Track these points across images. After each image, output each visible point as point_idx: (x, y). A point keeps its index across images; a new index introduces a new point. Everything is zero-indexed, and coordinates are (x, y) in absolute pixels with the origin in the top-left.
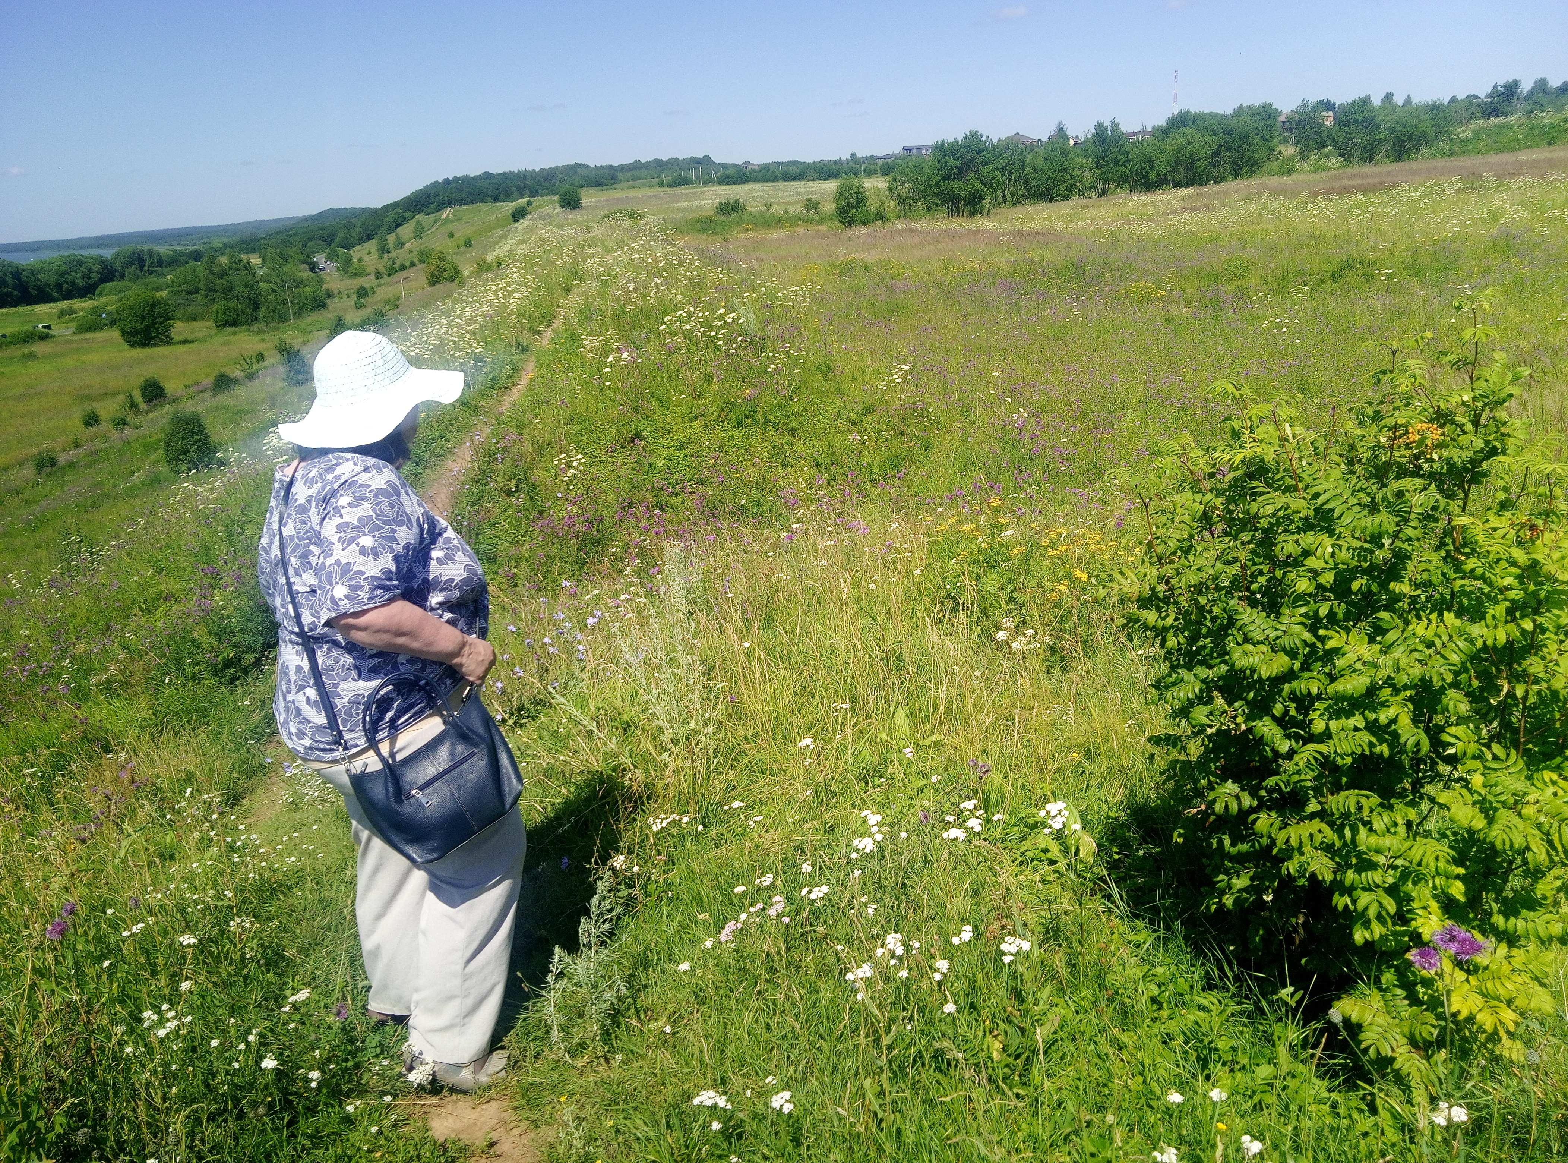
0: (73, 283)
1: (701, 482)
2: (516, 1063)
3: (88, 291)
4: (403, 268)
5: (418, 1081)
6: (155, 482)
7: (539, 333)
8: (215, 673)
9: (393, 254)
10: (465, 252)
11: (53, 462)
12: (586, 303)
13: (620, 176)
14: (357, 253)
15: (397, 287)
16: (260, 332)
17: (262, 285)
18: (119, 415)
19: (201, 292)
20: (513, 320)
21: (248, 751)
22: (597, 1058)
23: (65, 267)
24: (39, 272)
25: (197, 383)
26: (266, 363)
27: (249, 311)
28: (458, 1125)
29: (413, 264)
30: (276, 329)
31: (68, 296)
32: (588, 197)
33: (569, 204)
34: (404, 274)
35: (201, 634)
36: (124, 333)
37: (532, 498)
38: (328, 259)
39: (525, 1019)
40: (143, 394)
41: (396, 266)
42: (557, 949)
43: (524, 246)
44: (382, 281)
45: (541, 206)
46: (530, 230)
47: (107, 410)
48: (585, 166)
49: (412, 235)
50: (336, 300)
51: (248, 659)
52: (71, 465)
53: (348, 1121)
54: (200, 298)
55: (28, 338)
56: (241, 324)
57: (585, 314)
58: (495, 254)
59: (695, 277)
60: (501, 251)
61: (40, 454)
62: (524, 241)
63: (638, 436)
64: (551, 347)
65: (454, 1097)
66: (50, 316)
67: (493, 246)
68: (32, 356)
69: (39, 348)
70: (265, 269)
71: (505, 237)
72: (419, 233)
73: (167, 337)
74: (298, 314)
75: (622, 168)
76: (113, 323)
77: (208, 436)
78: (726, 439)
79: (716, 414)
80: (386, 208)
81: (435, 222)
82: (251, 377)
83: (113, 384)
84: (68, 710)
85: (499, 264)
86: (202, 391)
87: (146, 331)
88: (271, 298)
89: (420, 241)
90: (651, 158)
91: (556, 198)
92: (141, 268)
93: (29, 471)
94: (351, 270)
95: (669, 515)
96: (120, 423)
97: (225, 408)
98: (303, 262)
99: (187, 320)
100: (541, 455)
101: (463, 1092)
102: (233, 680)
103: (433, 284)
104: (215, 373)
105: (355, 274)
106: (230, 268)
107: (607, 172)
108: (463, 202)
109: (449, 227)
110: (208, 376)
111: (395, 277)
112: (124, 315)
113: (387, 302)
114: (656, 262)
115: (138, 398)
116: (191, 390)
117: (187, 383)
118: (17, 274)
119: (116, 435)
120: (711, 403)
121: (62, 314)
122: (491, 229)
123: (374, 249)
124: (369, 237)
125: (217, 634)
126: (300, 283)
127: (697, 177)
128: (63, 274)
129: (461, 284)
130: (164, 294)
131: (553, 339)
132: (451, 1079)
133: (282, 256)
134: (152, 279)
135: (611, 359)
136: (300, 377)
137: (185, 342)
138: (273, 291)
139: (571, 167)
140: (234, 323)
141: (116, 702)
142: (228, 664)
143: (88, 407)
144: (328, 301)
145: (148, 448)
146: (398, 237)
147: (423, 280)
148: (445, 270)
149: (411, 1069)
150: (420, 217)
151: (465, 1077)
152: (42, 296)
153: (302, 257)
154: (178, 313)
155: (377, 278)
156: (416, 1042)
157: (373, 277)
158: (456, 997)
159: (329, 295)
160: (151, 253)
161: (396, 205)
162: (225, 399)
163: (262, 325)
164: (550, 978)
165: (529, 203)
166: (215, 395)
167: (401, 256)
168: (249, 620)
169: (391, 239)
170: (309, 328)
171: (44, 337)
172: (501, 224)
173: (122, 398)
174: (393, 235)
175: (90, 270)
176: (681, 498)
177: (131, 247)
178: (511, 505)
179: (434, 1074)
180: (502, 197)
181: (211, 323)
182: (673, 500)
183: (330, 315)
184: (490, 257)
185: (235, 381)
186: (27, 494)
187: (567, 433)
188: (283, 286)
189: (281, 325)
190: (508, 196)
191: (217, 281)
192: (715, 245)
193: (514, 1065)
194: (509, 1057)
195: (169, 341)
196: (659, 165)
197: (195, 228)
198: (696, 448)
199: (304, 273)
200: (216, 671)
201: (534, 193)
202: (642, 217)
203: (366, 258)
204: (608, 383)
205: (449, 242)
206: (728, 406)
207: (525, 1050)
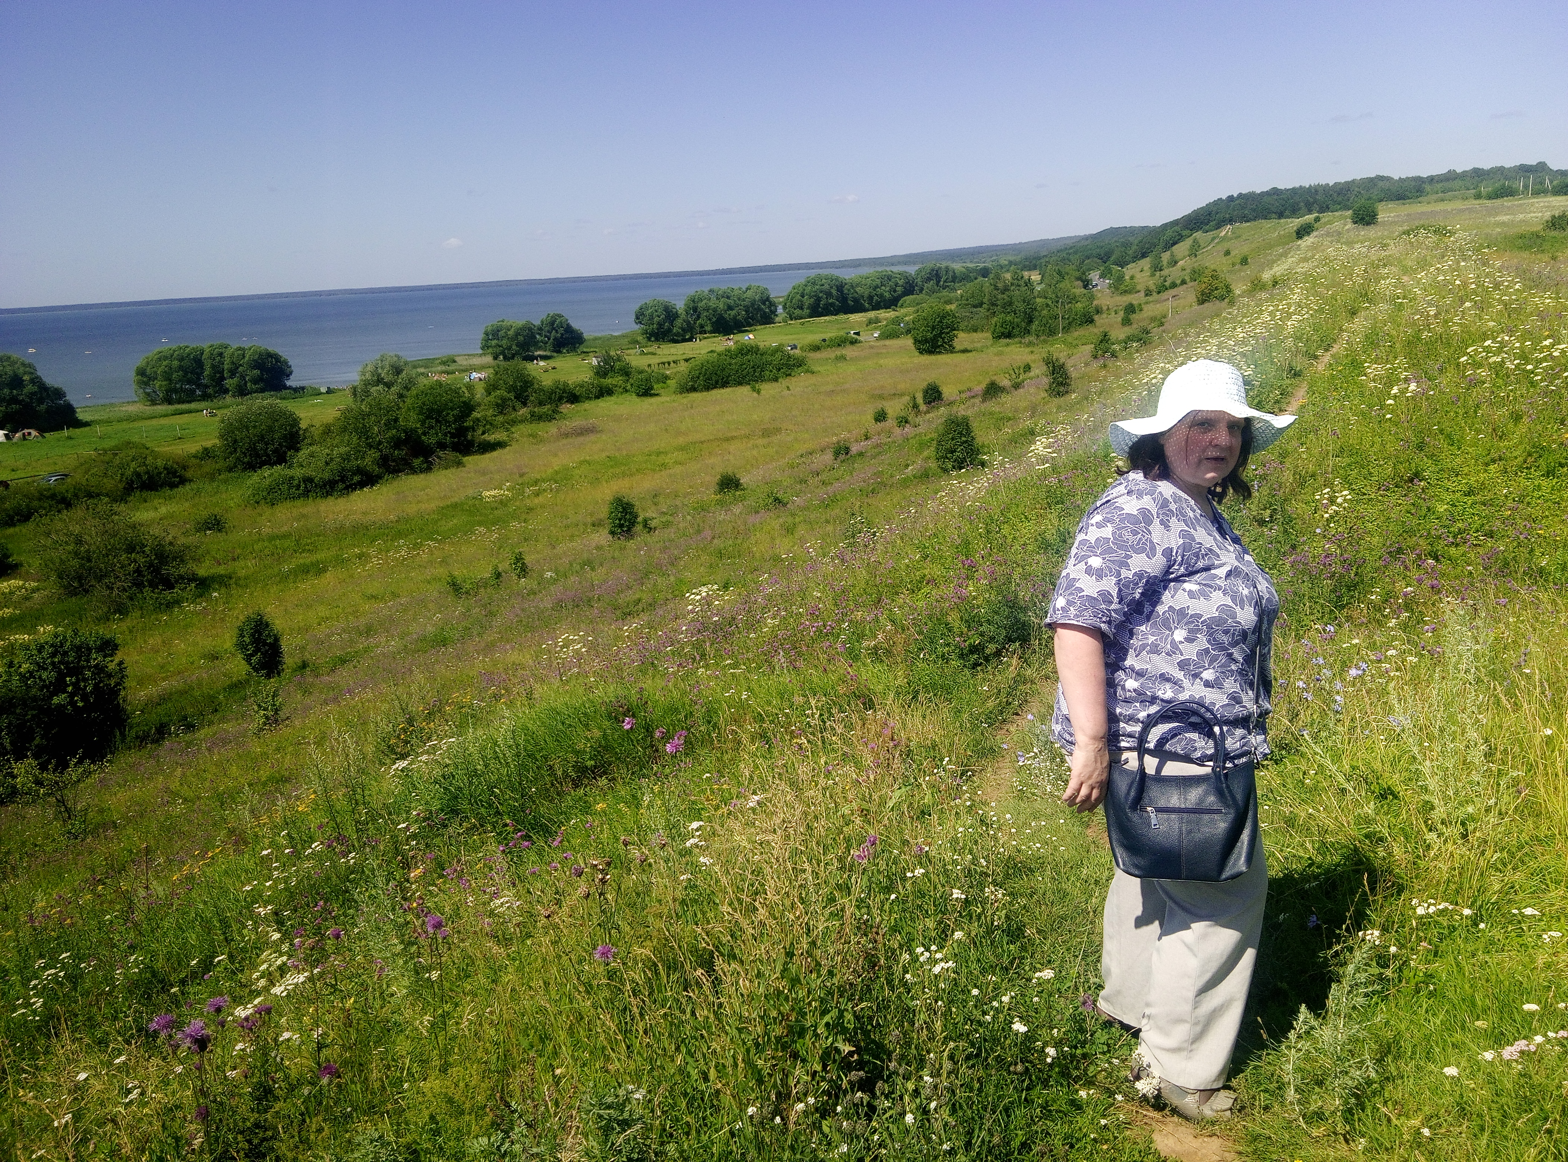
0: (881, 296)
1: (1490, 535)
2: (1243, 1108)
3: (891, 303)
4: (1174, 285)
5: (1144, 1091)
6: (924, 476)
7: (1316, 357)
8: (962, 656)
9: (1165, 272)
10: (1240, 270)
11: (847, 450)
12: (1374, 327)
13: (1428, 188)
14: (1130, 270)
15: (1165, 305)
16: (1030, 344)
17: (1038, 300)
18: (903, 414)
19: (985, 306)
20: (1290, 342)
21: (982, 734)
22: (1335, 1134)
23: (878, 282)
24: (857, 285)
25: (969, 390)
26: (1032, 374)
27: (1023, 324)
28: (1178, 1148)
29: (1183, 282)
30: (1045, 342)
31: (876, 307)
32: (1386, 213)
33: (1362, 219)
34: (1173, 292)
35: (953, 618)
36: (916, 341)
37: (1286, 531)
38: (1103, 276)
39: (1255, 1068)
40: (924, 397)
41: (1167, 284)
42: (1303, 1008)
43: (1306, 265)
44: (1150, 298)
45: (1330, 222)
46: (1314, 248)
47: (894, 408)
48: (1388, 179)
49: (1187, 253)
50: (1104, 316)
51: (991, 648)
52: (861, 454)
53: (1077, 1105)
54: (982, 311)
55: (841, 342)
56: (1014, 336)
57: (1372, 341)
58: (1272, 272)
59: (1511, 302)
60: (1278, 270)
61: (838, 442)
62: (1305, 260)
63: (1417, 475)
64: (1327, 373)
65: (1176, 1119)
66: (860, 323)
67: (1271, 264)
68: (843, 358)
69: (849, 351)
70: (1043, 286)
71: (1285, 255)
72: (1193, 252)
73: (950, 346)
74: (1067, 329)
75: (1431, 179)
76: (908, 331)
77: (973, 439)
78: (1531, 488)
79: (1520, 459)
80: (1165, 226)
81: (1213, 239)
82: (1017, 386)
83: (902, 386)
84: (842, 665)
85: (1275, 283)
86: (973, 397)
87: (934, 339)
88: (1045, 312)
89: (1194, 260)
90: (1468, 167)
91: (1350, 213)
92: (938, 282)
93: (828, 457)
94: (1123, 287)
95: (1444, 566)
96: (903, 421)
97: (990, 414)
98: (1079, 279)
99: (969, 331)
100: (1302, 485)
101: (1187, 1118)
102: (975, 665)
103: (1201, 302)
104: (987, 381)
105: (1126, 291)
106: (1012, 284)
107: (1413, 183)
108: (1245, 219)
109: (1226, 245)
110: (980, 383)
111: (1164, 295)
112: (917, 325)
113: (1153, 319)
114: (1465, 284)
115: (920, 400)
116: (964, 396)
117: (961, 389)
118: (840, 287)
119: (898, 431)
120: (1516, 446)
121: (870, 322)
122: (1271, 247)
123: (1147, 267)
124: (1144, 256)
125: (967, 621)
126: (1073, 299)
127: (1526, 187)
128: (877, 287)
129: (1232, 303)
130: (953, 307)
131: (1331, 365)
132: (1175, 1101)
133: (1059, 273)
134: (945, 293)
135: (1395, 390)
136: (1062, 389)
137: (965, 351)
138: (1047, 305)
139: (1371, 180)
140: (1009, 336)
141: (879, 667)
142: (974, 649)
143: (879, 405)
144: (1096, 317)
145: (922, 446)
146: (1172, 255)
147: (1192, 298)
148: (1216, 289)
149: (1138, 1078)
150: (1198, 235)
151: (1190, 1103)
152: (858, 308)
153: (1078, 274)
154: (962, 325)
155: (1147, 295)
156: (1144, 1052)
157: (1142, 294)
158: (1185, 1021)
159: (1098, 311)
160: (947, 269)
161: (1175, 223)
162: (992, 406)
163: (1032, 338)
164: (1292, 1035)
165: (1317, 220)
166: (984, 401)
167: (1173, 274)
168: (996, 613)
169: (1166, 257)
170: (1075, 342)
171: (853, 342)
172: (1283, 241)
173: (906, 399)
174: (1168, 253)
175: (896, 285)
176: (1462, 549)
177: (930, 265)
178: (1262, 535)
179: (1159, 1090)
180: (1287, 213)
181: (989, 335)
182: (1453, 550)
183: (1096, 330)
184: (1266, 276)
185: (1002, 390)
186: (824, 476)
187: (1335, 465)
188: (1057, 302)
189: (1051, 339)
190: (1294, 212)
191: (1000, 296)
192: (1540, 264)
193: (1239, 1109)
194: (1236, 1100)
195: (952, 350)
196: (1478, 174)
197: (987, 247)
198: (1490, 496)
199: (1079, 291)
200: (962, 654)
201: (1324, 209)
202: (1452, 233)
203: (1138, 276)
204: (1388, 416)
205: (1224, 260)
206: (1538, 451)
207: (1254, 1097)
